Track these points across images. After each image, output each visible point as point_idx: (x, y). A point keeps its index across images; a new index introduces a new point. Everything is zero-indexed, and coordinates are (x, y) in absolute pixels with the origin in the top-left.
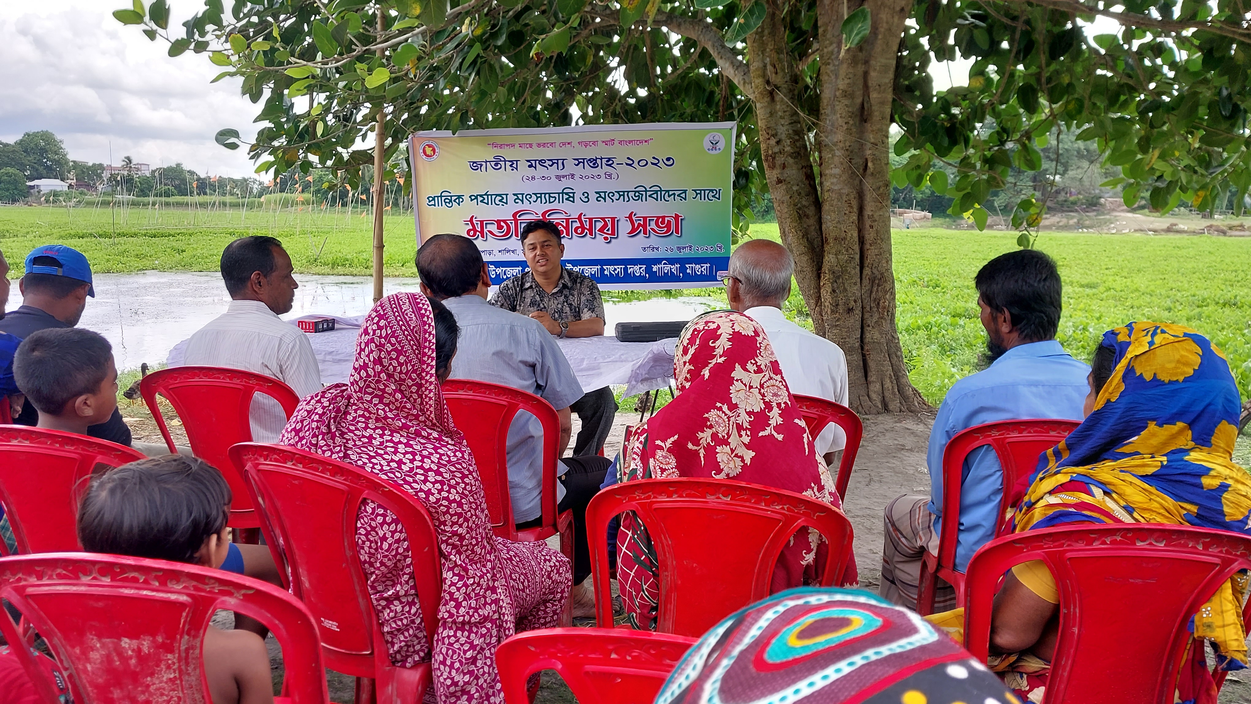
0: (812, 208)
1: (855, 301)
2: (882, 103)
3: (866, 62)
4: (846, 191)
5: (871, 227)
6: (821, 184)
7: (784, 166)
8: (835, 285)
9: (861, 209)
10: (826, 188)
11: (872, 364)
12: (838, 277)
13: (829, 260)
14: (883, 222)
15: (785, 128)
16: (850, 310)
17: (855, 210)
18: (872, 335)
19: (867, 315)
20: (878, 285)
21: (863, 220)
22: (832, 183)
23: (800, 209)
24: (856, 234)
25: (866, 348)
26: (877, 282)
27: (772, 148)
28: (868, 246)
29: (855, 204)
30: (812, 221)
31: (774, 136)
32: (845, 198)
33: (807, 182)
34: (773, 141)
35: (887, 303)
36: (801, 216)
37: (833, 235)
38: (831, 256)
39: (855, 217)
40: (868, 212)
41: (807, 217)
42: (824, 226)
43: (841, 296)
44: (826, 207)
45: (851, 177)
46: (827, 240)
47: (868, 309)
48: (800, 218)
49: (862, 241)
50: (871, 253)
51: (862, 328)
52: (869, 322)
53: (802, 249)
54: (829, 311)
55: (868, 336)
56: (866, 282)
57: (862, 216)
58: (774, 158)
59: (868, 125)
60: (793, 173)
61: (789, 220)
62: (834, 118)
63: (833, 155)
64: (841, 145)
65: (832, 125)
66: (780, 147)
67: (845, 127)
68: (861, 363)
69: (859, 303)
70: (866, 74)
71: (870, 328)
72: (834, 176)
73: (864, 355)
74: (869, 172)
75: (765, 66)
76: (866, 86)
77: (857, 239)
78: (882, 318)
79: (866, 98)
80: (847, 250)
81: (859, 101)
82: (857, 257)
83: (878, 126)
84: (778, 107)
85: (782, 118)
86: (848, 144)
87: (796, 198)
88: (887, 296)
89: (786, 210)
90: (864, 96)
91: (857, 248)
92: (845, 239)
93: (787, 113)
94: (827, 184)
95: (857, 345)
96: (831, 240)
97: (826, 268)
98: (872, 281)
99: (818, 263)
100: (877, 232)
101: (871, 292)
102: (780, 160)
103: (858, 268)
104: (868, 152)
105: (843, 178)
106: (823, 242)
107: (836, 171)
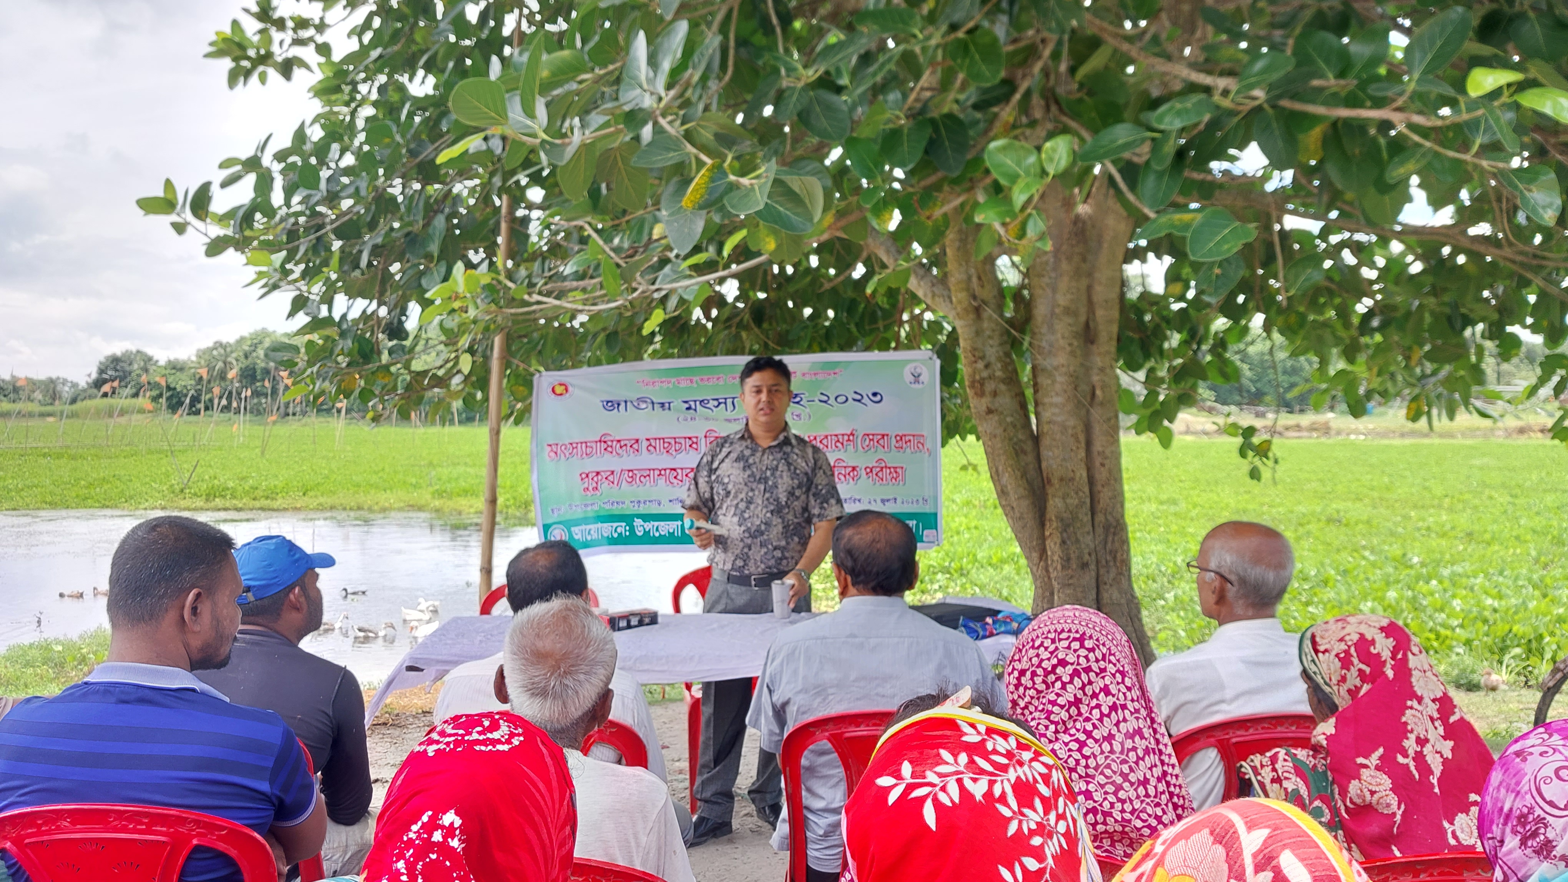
0: (1030, 443)
1: (1089, 554)
2: (1108, 321)
3: (1090, 275)
4: (1071, 422)
6: (1039, 414)
8: (1064, 534)
9: (1089, 444)
10: (1045, 419)
12: (1068, 526)
13: (1055, 504)
14: (1116, 458)
15: (994, 350)
16: (1084, 566)
17: (1083, 445)
18: (1110, 595)
19: (1102, 571)
20: (1114, 534)
21: (1092, 457)
22: (1053, 414)
23: (1015, 444)
24: (1085, 474)
26: (1112, 530)
27: (980, 372)
28: (1099, 488)
29: (1082, 438)
30: (1030, 458)
31: (982, 358)
32: (1070, 431)
33: (1020, 412)
34: (980, 365)
35: (1122, 555)
36: (1018, 452)
37: (1056, 474)
38: (1056, 500)
39: (1082, 454)
40: (1097, 446)
42: (1044, 465)
43: (1073, 548)
44: (1045, 442)
45: (1076, 407)
46: (1049, 481)
47: (1103, 563)
48: (1017, 455)
49: (1092, 481)
50: (1104, 496)
51: (1098, 587)
52: (1105, 578)
54: (1058, 566)
55: (1105, 596)
57: (1091, 452)
58: (982, 385)
59: (1094, 347)
61: (1003, 458)
62: (1053, 338)
63: (1054, 382)
64: (1064, 370)
65: (1051, 345)
66: (989, 371)
67: (1068, 349)
69: (1094, 556)
70: (1089, 288)
71: (1106, 587)
72: (1056, 405)
74: (1097, 400)
75: (969, 278)
76: (1090, 303)
77: (1086, 480)
78: (1118, 573)
79: (1091, 316)
80: (1076, 493)
83: (1107, 348)
84: (985, 325)
86: (1072, 369)
87: (1011, 431)
88: (1122, 548)
90: (1088, 313)
91: (1086, 489)
92: (1072, 479)
93: (998, 333)
94: (1044, 414)
96: (1055, 481)
97: (1051, 513)
98: (1107, 528)
99: (1040, 508)
100: (1108, 470)
101: (1106, 543)
102: (990, 386)
103: (1089, 514)
104: (1095, 379)
105: (1068, 408)
106: (1044, 483)
107: (1058, 400)
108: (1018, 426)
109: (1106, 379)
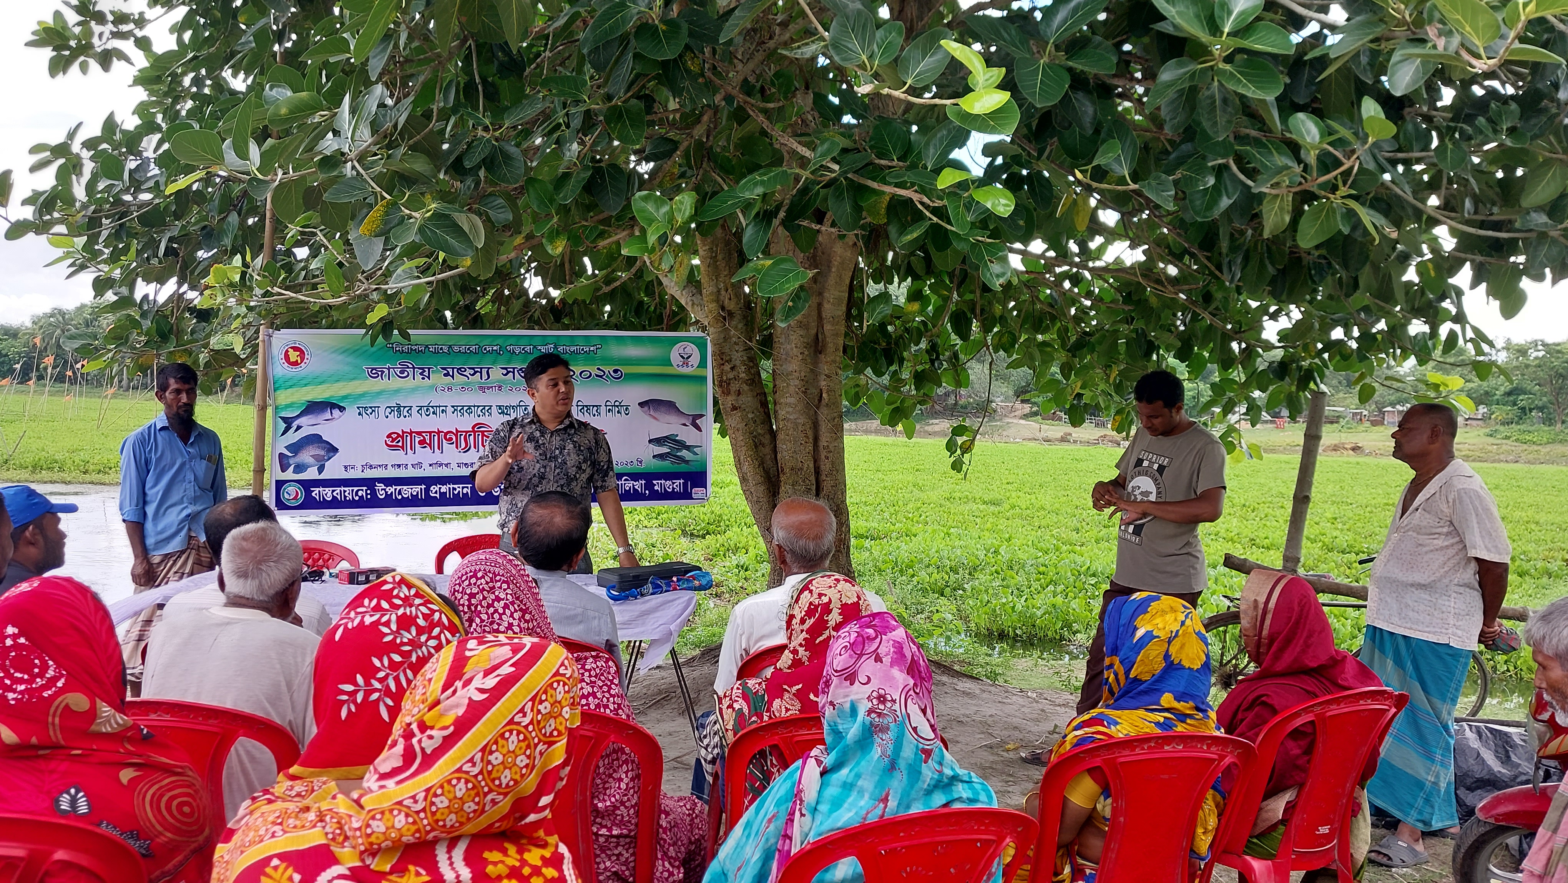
0: (768, 436)
2: (837, 335)
3: (820, 294)
4: (801, 420)
5: (826, 458)
6: (776, 412)
7: (739, 393)
9: (816, 439)
10: (780, 417)
14: (837, 454)
15: (739, 354)
17: (810, 440)
21: (818, 451)
22: (788, 412)
23: (755, 437)
24: (812, 465)
27: (726, 373)
28: (823, 477)
29: (810, 434)
30: (767, 450)
31: (728, 361)
32: (801, 428)
33: (762, 410)
34: (727, 367)
36: (757, 445)
37: (789, 465)
38: (787, 487)
39: (810, 448)
40: (823, 442)
41: (763, 445)
42: (779, 456)
44: (781, 436)
45: (805, 408)
46: (782, 470)
48: (756, 447)
49: (817, 471)
50: (827, 485)
53: (759, 478)
57: (818, 446)
58: (728, 384)
59: (822, 356)
60: (748, 400)
61: (744, 448)
62: (789, 347)
63: (789, 385)
64: (797, 374)
65: (787, 354)
66: (735, 373)
67: (801, 357)
70: (820, 307)
72: (789, 405)
74: (823, 403)
75: (719, 291)
76: (820, 317)
77: (813, 470)
79: (820, 329)
80: (804, 481)
81: (814, 332)
82: (814, 487)
83: (833, 358)
85: (735, 343)
86: (803, 374)
87: (752, 426)
90: (818, 327)
91: (813, 478)
92: (801, 469)
94: (782, 413)
96: (787, 470)
99: (773, 492)
100: (833, 463)
102: (735, 386)
104: (823, 383)
105: (799, 408)
106: (779, 472)
107: (792, 400)
108: (758, 422)
109: (832, 385)
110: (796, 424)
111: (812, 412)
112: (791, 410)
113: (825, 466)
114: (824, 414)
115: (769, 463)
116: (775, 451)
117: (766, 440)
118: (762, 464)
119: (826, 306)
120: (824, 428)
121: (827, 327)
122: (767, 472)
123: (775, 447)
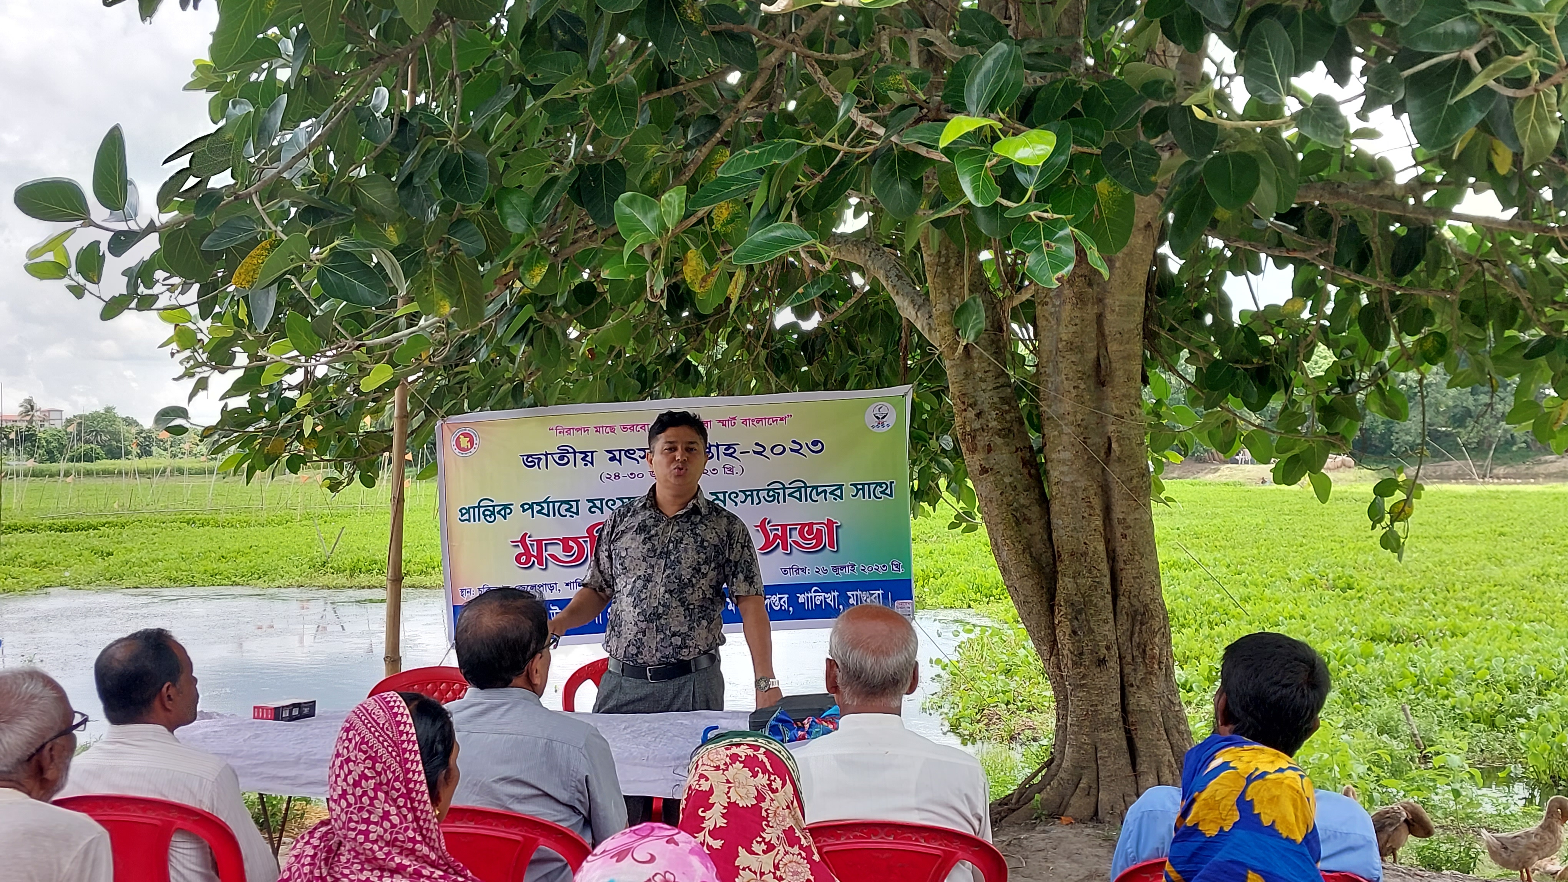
0: (1036, 509)
1: (1108, 648)
2: (1128, 358)
3: (1100, 301)
4: (1082, 483)
5: (1124, 536)
7: (989, 449)
8: (1076, 623)
9: (1107, 510)
11: (1140, 745)
13: (1065, 585)
14: (1141, 528)
16: (1101, 662)
17: (1098, 511)
18: (1140, 699)
19: (1128, 669)
20: (1142, 624)
21: (1111, 526)
22: (1062, 473)
23: (1016, 510)
24: (1101, 547)
25: (1131, 719)
26: (1139, 618)
27: (971, 422)
28: (1121, 565)
29: (1097, 502)
30: (1036, 528)
31: (973, 405)
32: (1081, 494)
33: (1025, 471)
35: (1157, 651)
36: (1019, 520)
37: (1068, 547)
38: (1066, 579)
39: (1098, 522)
40: (1118, 513)
41: (1029, 521)
42: (1054, 535)
43: (1086, 639)
44: (1055, 507)
45: (1087, 465)
46: (1060, 556)
47: (1129, 658)
50: (1128, 574)
51: (1123, 689)
52: (1131, 679)
53: (1026, 568)
54: (1070, 662)
55: (1132, 700)
56: (1123, 618)
57: (1110, 520)
58: (974, 437)
59: (1108, 390)
60: (1003, 457)
63: (1061, 433)
64: (1071, 418)
65: (1056, 390)
66: (983, 421)
67: (1074, 392)
68: (1124, 743)
69: (1115, 651)
70: (1100, 317)
71: (1134, 689)
72: (1063, 462)
73: (1128, 732)
74: (1113, 456)
76: (1101, 334)
77: (1103, 555)
78: (1151, 673)
79: (1102, 351)
80: (1090, 572)
81: (1092, 355)
82: (1107, 581)
83: (1124, 391)
84: (976, 365)
85: (981, 380)
88: (1157, 640)
89: (996, 512)
90: (1099, 348)
91: (1104, 567)
92: (1085, 554)
93: (990, 374)
94: (1056, 474)
95: (1116, 715)
96: (1065, 556)
97: (1060, 597)
98: (1132, 616)
99: (1049, 589)
100: (1135, 543)
101: (1132, 634)
102: (983, 440)
103: (1109, 597)
104: (1110, 429)
105: (1077, 465)
106: (1056, 558)
107: (1067, 455)
108: (1020, 488)
109: (1124, 429)
110: (1075, 490)
111: (1097, 471)
112: (1065, 468)
113: (1123, 549)
114: (1114, 473)
115: (1039, 546)
116: (1048, 528)
117: (1034, 512)
118: (1028, 548)
119: (1109, 317)
120: (1118, 493)
121: (1113, 347)
122: (1036, 560)
123: (1049, 523)
